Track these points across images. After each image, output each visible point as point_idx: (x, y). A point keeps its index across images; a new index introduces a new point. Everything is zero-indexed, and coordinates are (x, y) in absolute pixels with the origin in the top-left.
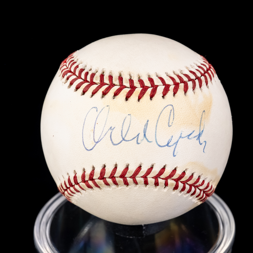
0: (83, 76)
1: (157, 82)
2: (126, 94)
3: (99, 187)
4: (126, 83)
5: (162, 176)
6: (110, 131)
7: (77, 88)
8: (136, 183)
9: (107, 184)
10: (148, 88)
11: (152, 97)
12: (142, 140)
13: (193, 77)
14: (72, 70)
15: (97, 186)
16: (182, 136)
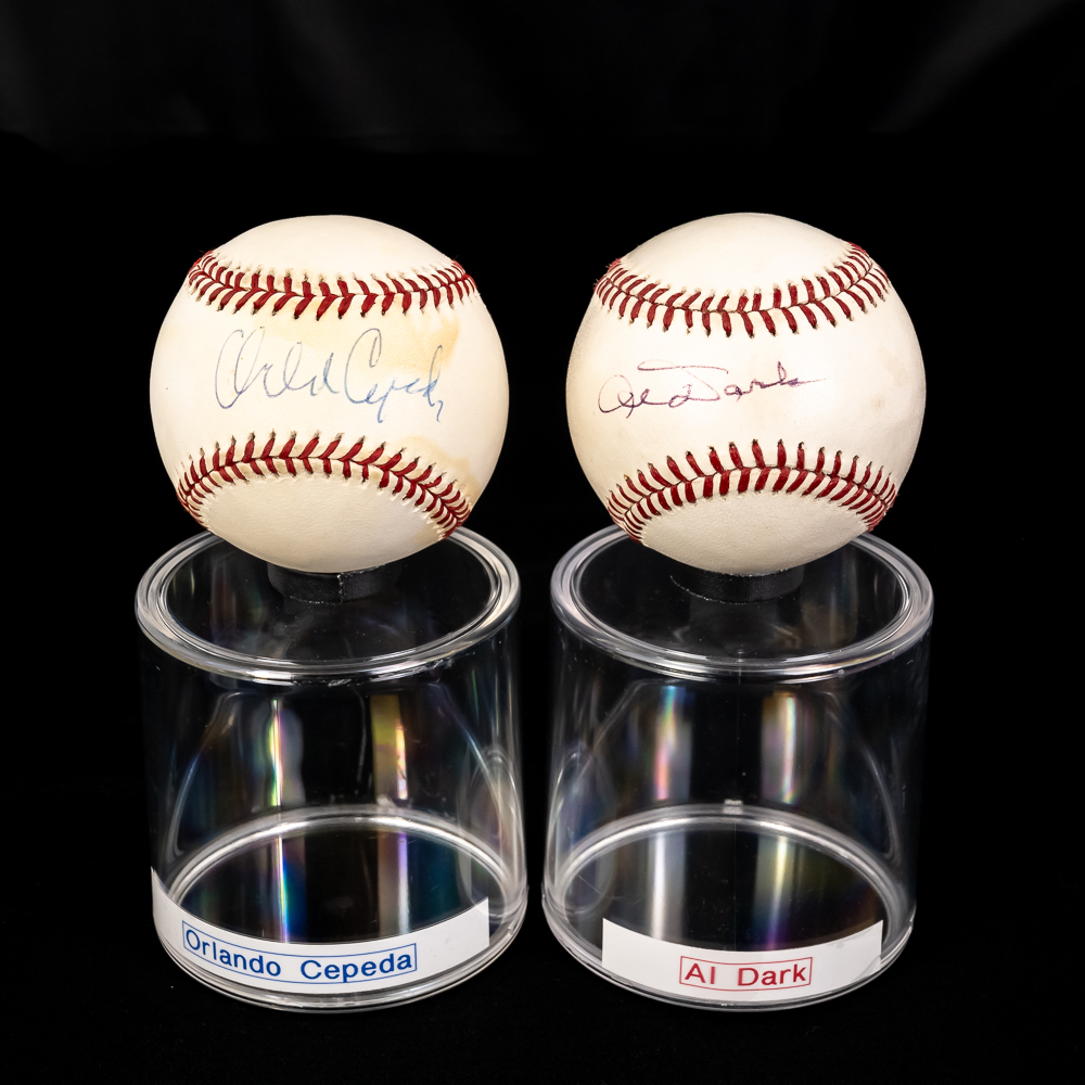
0: (223, 279)
1: (353, 288)
2: (295, 306)
3: (244, 478)
4: (297, 288)
5: (356, 458)
6: (264, 372)
7: (212, 299)
8: (309, 469)
9: (258, 472)
10: (336, 297)
11: (341, 313)
12: (320, 389)
13: (422, 285)
14: (207, 271)
15: (240, 476)
16: (396, 386)
